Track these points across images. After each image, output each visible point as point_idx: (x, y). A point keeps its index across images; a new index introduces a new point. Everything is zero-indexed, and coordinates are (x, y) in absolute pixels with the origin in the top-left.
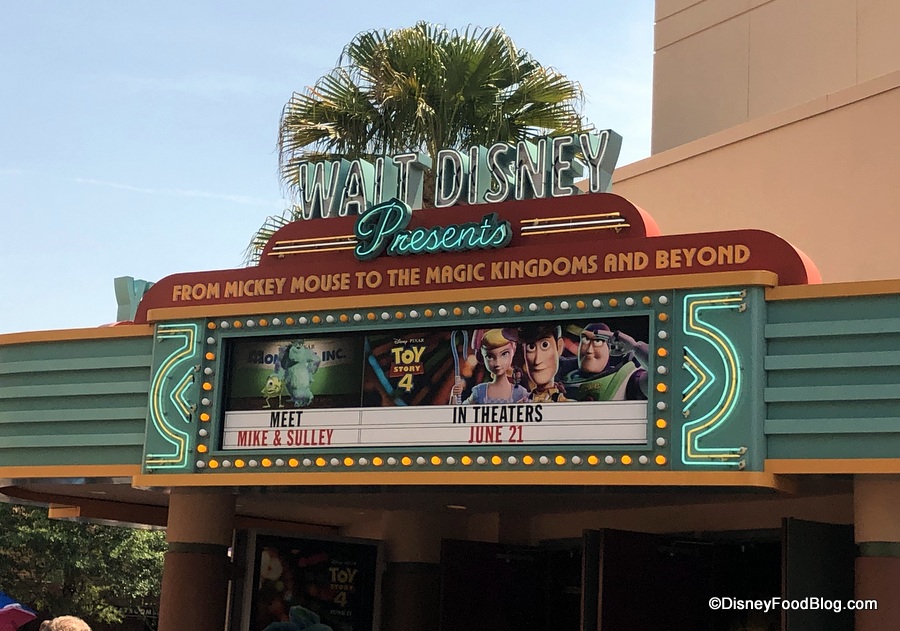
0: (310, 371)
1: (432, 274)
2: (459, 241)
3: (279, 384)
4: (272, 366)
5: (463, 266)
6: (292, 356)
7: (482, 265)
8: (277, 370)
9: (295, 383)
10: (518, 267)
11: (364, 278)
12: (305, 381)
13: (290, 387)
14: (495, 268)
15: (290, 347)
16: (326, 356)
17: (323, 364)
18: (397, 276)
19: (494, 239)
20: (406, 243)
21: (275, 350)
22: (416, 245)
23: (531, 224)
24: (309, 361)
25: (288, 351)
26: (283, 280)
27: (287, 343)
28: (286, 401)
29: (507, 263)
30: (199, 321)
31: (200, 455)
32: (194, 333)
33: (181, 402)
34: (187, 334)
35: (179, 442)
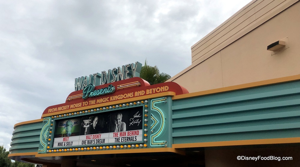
0: (71, 127)
1: (98, 101)
2: (103, 92)
3: (65, 131)
4: (64, 126)
5: (104, 98)
6: (68, 124)
7: (109, 97)
8: (65, 127)
9: (68, 130)
10: (116, 97)
11: (85, 103)
12: (70, 129)
13: (67, 131)
14: (111, 98)
15: (68, 122)
16: (75, 123)
17: (74, 125)
19: (111, 91)
21: (65, 123)
23: (120, 86)
24: (71, 125)
25: (67, 123)
26: (69, 105)
27: (67, 121)
28: (66, 135)
29: (113, 96)
30: (51, 116)
31: (48, 149)
32: (49, 119)
33: (46, 136)
34: (48, 120)
35: (44, 146)
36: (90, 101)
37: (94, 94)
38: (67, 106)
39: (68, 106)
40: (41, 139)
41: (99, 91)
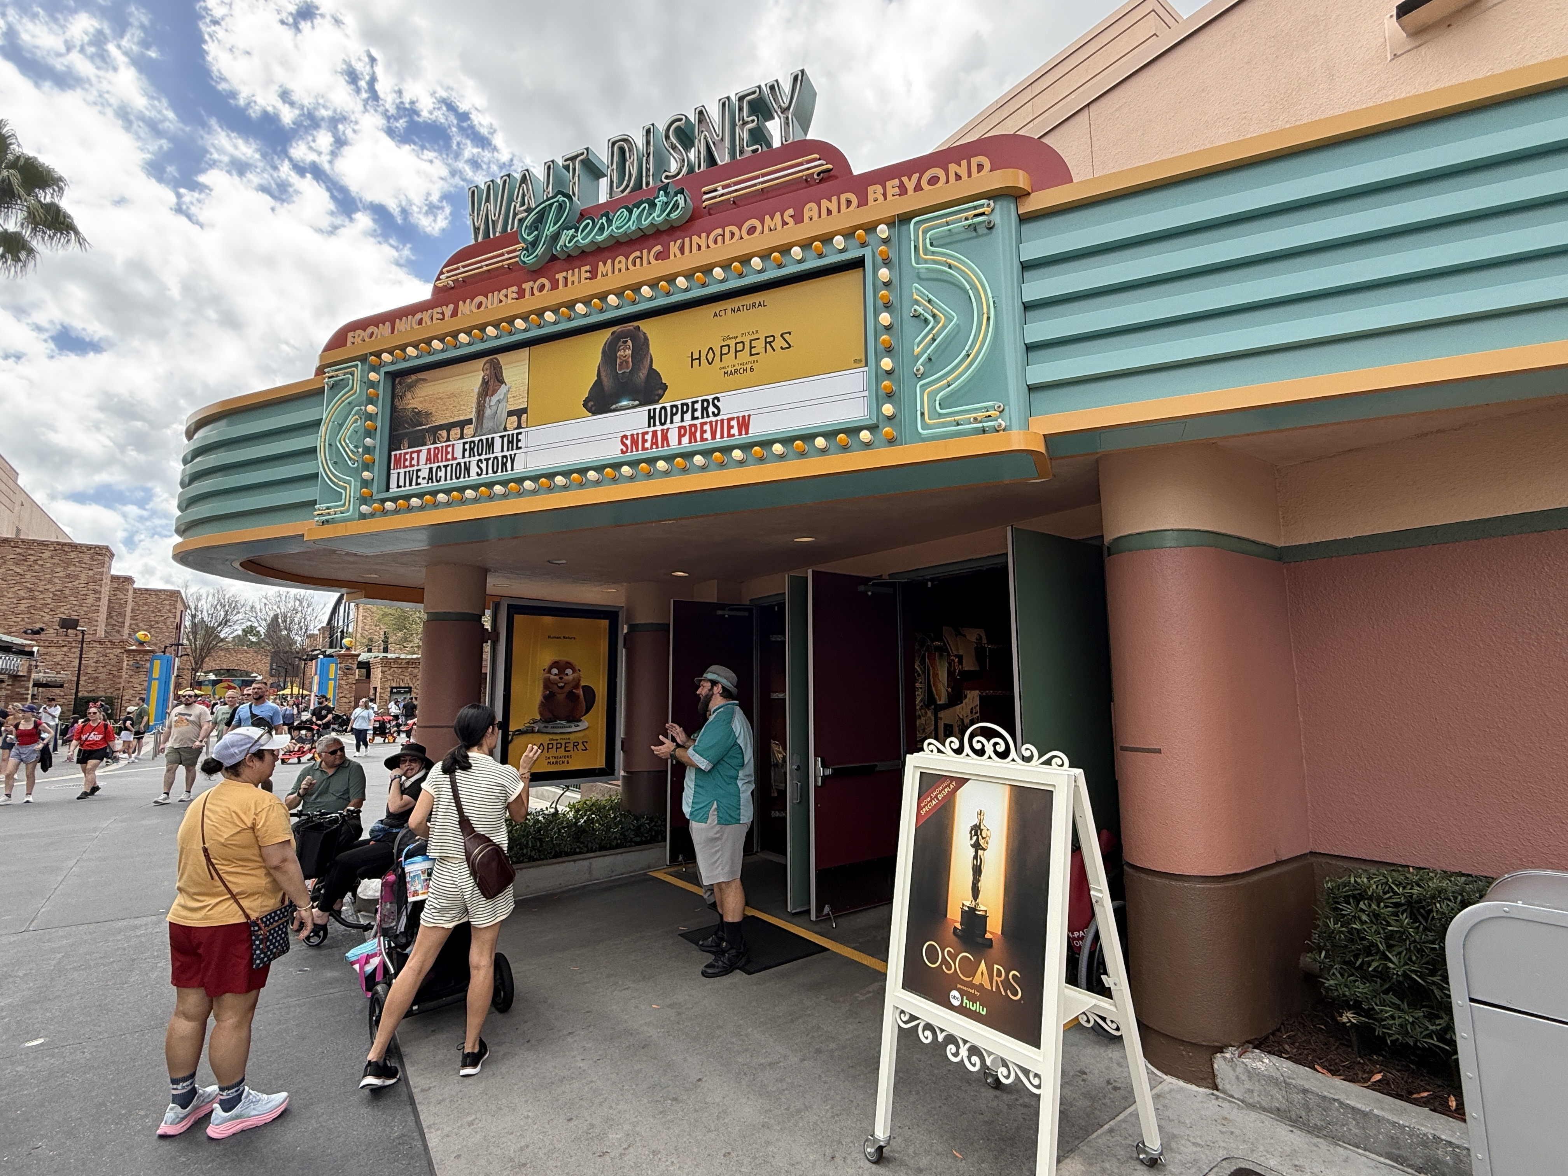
1: (604, 270)
2: (630, 224)
5: (638, 253)
7: (659, 248)
10: (698, 243)
11: (532, 288)
14: (674, 248)
18: (566, 279)
19: (672, 213)
20: (573, 237)
22: (583, 239)
23: (714, 190)
26: (451, 306)
29: (687, 240)
30: (363, 359)
31: (364, 500)
32: (358, 373)
33: (347, 446)
34: (353, 375)
35: (345, 489)
36: (560, 276)
37: (579, 238)
38: (439, 310)
39: (448, 310)
40: (322, 463)
41: (610, 222)
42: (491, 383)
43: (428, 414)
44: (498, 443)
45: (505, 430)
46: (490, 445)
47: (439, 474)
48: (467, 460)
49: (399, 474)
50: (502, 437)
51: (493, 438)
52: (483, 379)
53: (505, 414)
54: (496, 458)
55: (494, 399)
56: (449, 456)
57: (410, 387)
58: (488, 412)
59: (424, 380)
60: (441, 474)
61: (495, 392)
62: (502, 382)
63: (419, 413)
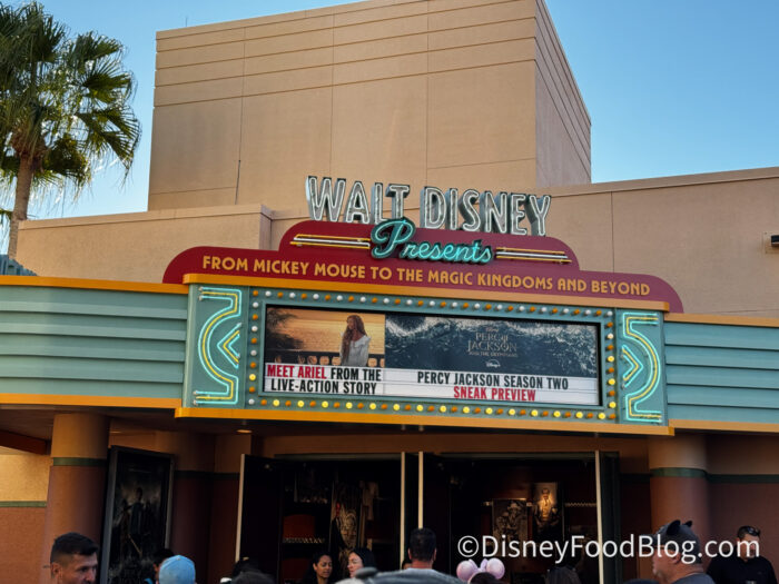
1: (433, 275)
2: (456, 255)
5: (456, 273)
7: (470, 274)
10: (497, 279)
11: (378, 271)
14: (481, 277)
18: (405, 273)
19: (483, 258)
20: (414, 252)
22: (423, 254)
29: (489, 276)
30: (244, 289)
31: (251, 395)
32: (238, 298)
33: (230, 352)
34: (233, 297)
35: (229, 383)
36: (401, 270)
37: (420, 252)
38: (297, 263)
39: (305, 266)
41: (442, 249)
42: (355, 332)
43: (299, 342)
44: (361, 374)
45: (367, 365)
46: (355, 374)
47: (311, 386)
48: (335, 379)
49: (273, 381)
50: (365, 371)
51: (357, 370)
52: (348, 328)
53: (366, 356)
54: (359, 383)
55: (358, 344)
56: (320, 375)
57: (282, 318)
58: (352, 351)
59: (295, 317)
60: (313, 386)
61: (357, 339)
62: (363, 333)
63: (291, 339)
